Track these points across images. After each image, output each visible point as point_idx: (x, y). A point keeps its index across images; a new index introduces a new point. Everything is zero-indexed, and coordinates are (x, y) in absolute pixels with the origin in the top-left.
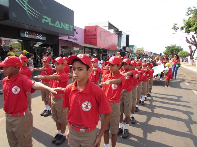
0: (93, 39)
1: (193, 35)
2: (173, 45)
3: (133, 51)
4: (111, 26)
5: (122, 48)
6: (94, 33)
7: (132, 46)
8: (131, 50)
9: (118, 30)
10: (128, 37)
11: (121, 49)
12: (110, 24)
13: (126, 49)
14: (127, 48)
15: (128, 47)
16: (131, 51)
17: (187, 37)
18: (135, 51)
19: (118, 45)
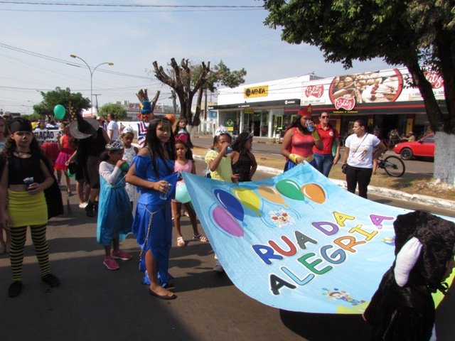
1: (173, 60)
2: (62, 89)
17: (155, 64)
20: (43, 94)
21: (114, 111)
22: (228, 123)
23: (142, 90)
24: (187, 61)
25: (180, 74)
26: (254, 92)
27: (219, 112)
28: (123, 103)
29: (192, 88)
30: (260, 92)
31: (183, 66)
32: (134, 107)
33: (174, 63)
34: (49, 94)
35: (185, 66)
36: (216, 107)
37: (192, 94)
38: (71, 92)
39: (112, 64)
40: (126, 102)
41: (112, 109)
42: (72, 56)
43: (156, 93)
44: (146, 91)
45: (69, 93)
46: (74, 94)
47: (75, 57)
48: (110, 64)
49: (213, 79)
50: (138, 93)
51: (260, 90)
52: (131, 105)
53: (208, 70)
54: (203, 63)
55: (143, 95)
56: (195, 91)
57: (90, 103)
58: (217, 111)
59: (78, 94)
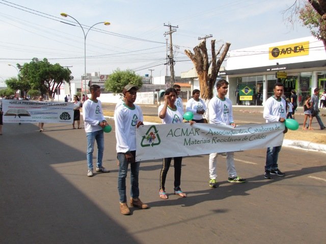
20: (19, 66)
22: (243, 91)
26: (286, 51)
28: (93, 75)
30: (295, 51)
32: (105, 79)
38: (50, 63)
39: (109, 24)
40: (96, 74)
42: (63, 15)
46: (52, 65)
47: (66, 16)
48: (105, 24)
51: (296, 48)
52: (102, 77)
59: (57, 65)
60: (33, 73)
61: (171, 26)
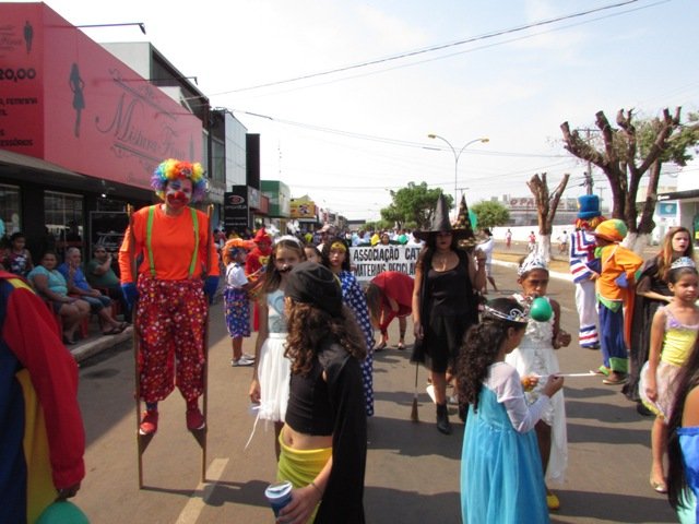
0: (10, 101)
1: (600, 115)
2: (416, 184)
3: (277, 207)
4: (166, 74)
5: (230, 190)
6: (16, 59)
7: (274, 186)
8: (271, 201)
9: (204, 101)
10: (253, 143)
11: (227, 195)
12: (157, 60)
13: (250, 198)
14: (254, 191)
15: (257, 187)
16: (270, 206)
17: (565, 126)
18: (285, 210)
19: (210, 176)
20: (392, 192)
21: (489, 213)
23: (537, 176)
24: (630, 113)
25: (614, 139)
27: (682, 205)
28: (501, 199)
29: (639, 163)
31: (620, 124)
32: (518, 204)
33: (602, 121)
34: (400, 192)
35: (625, 124)
36: (674, 196)
37: (637, 175)
38: (428, 188)
39: (487, 140)
40: (505, 197)
41: (486, 210)
42: (430, 136)
43: (563, 177)
44: (544, 176)
45: (425, 191)
46: (431, 190)
47: (434, 137)
48: (484, 141)
49: (684, 141)
50: (529, 180)
52: (513, 202)
53: (677, 122)
54: (666, 112)
55: (539, 183)
56: (645, 167)
57: (453, 203)
58: (677, 202)
59: (438, 190)
60: (406, 202)
61: (589, 130)
